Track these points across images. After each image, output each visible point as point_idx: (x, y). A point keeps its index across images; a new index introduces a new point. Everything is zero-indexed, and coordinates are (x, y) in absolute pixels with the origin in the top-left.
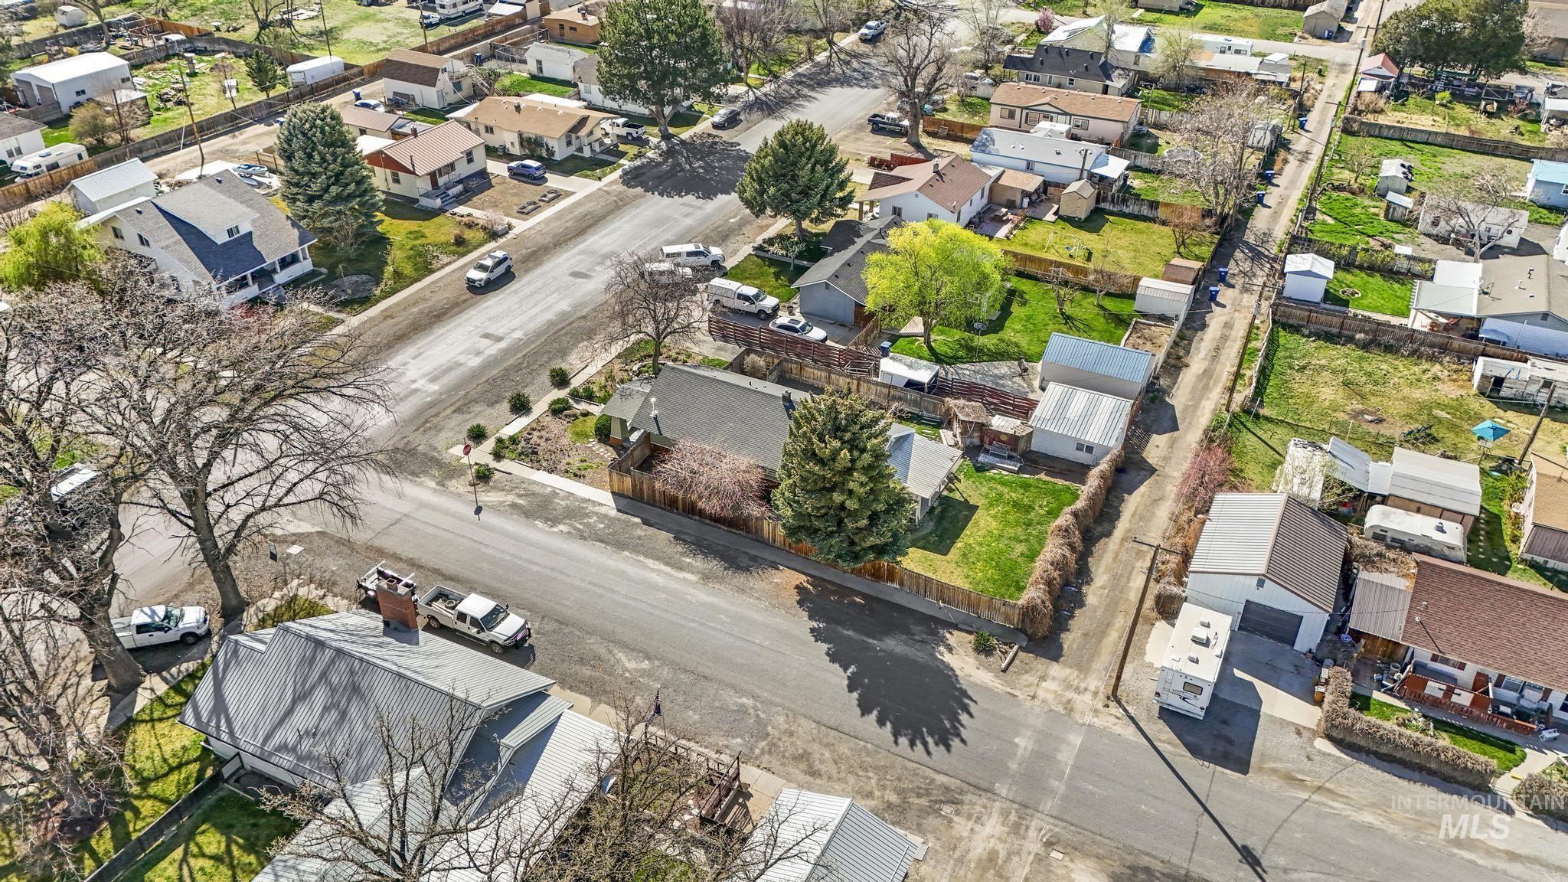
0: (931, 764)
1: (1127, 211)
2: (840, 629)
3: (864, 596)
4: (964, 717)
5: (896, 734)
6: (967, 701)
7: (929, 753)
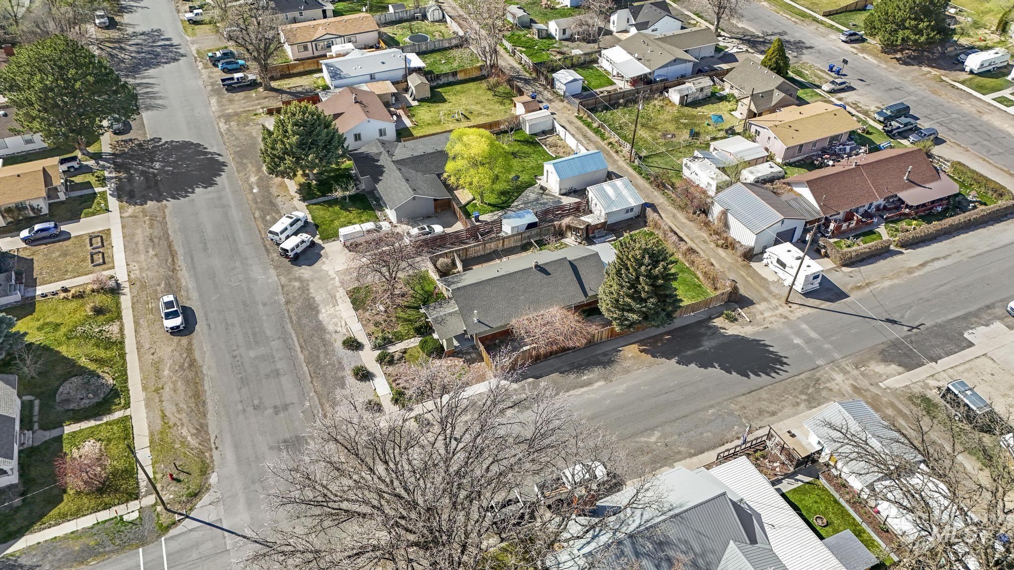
0: (792, 375)
1: (441, 82)
2: (684, 354)
3: (667, 333)
4: (771, 349)
5: (768, 375)
6: (762, 342)
7: (786, 371)
